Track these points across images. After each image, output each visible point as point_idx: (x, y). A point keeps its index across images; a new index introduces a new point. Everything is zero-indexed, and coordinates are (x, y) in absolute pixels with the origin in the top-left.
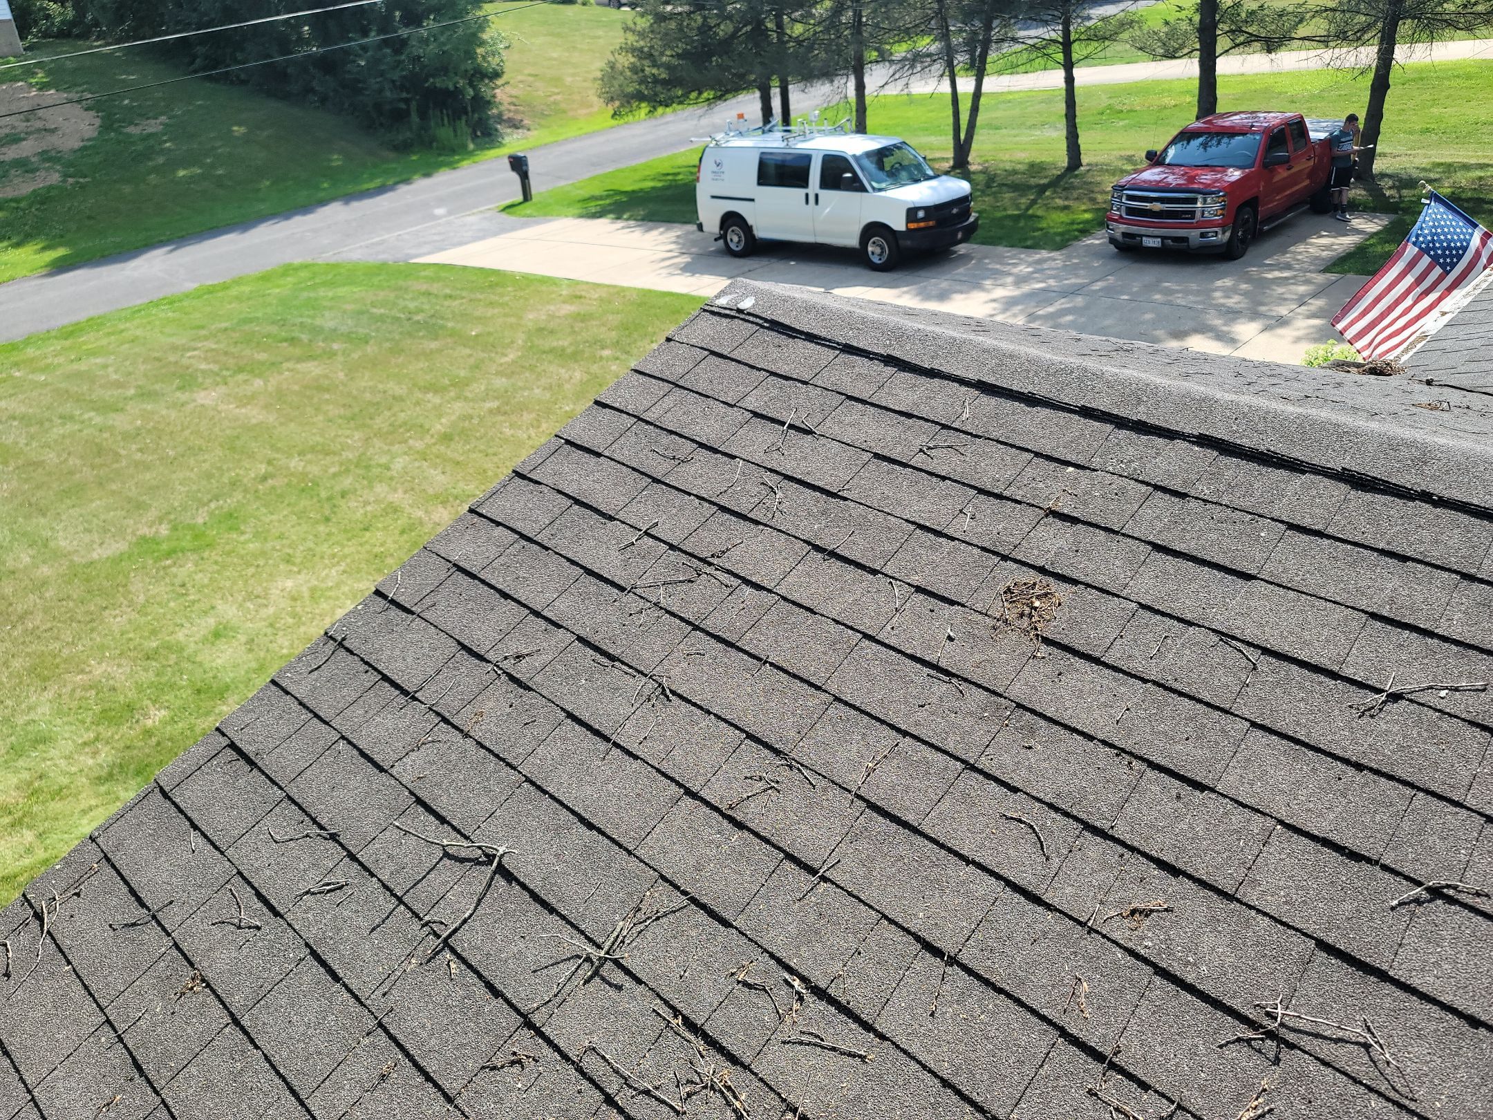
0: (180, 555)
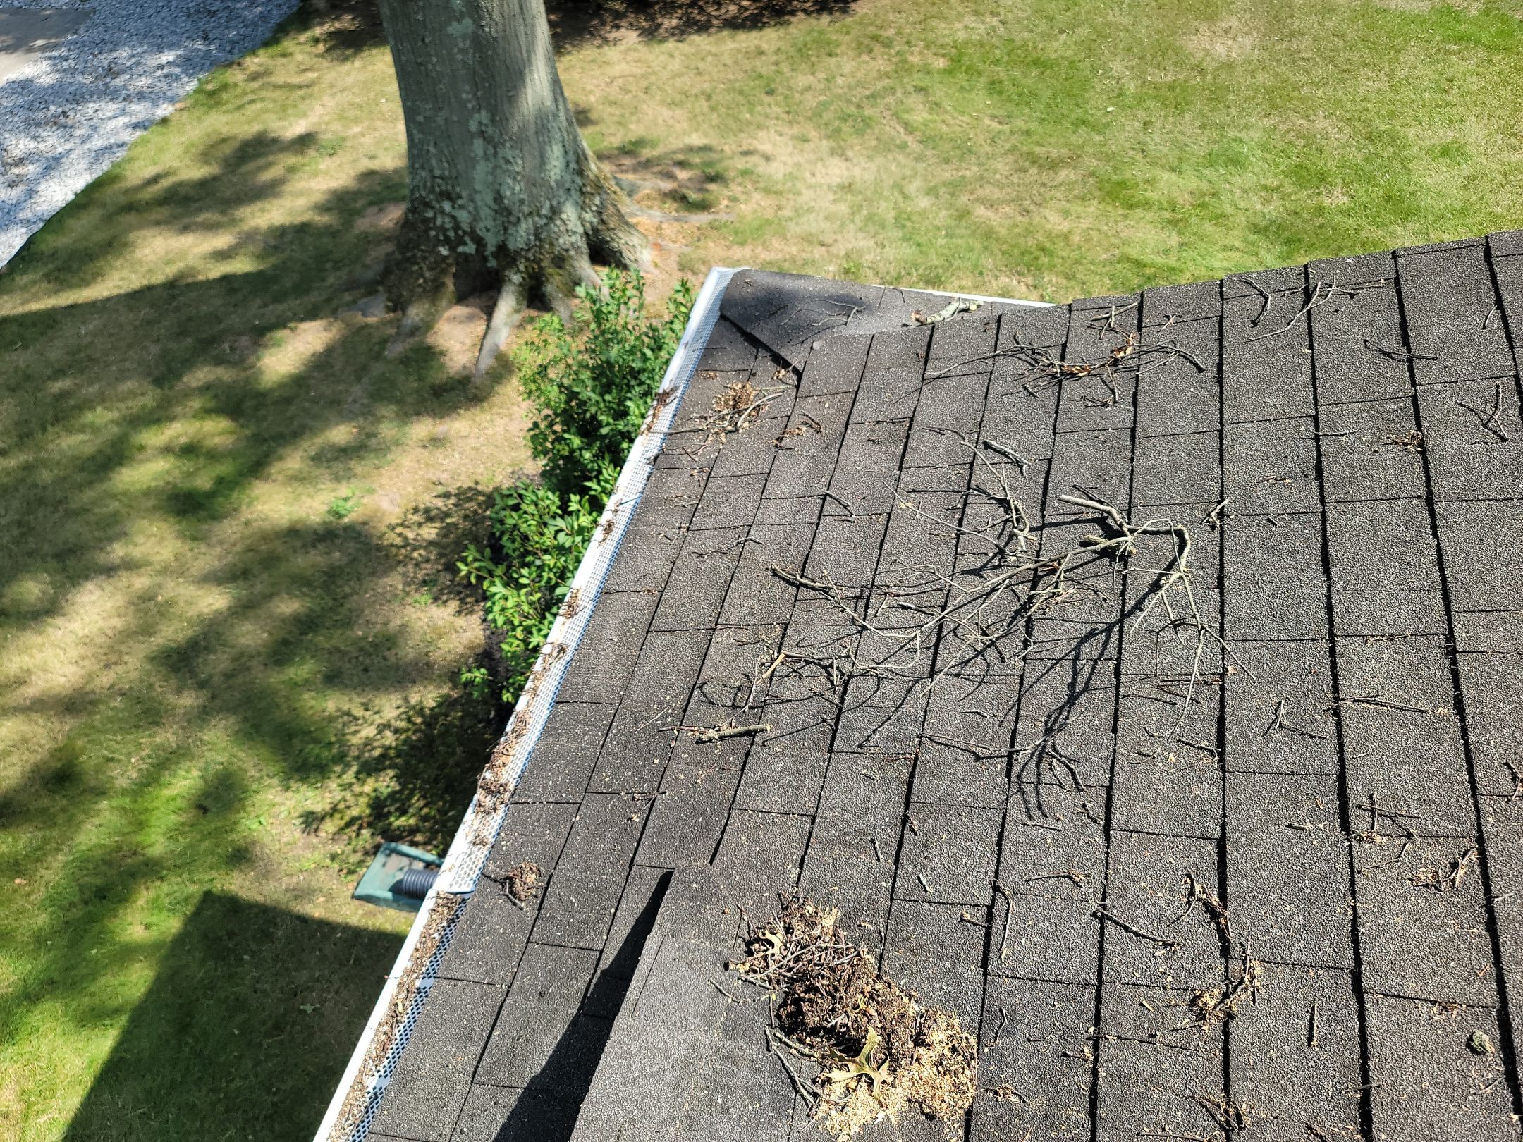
0: (1472, 45)
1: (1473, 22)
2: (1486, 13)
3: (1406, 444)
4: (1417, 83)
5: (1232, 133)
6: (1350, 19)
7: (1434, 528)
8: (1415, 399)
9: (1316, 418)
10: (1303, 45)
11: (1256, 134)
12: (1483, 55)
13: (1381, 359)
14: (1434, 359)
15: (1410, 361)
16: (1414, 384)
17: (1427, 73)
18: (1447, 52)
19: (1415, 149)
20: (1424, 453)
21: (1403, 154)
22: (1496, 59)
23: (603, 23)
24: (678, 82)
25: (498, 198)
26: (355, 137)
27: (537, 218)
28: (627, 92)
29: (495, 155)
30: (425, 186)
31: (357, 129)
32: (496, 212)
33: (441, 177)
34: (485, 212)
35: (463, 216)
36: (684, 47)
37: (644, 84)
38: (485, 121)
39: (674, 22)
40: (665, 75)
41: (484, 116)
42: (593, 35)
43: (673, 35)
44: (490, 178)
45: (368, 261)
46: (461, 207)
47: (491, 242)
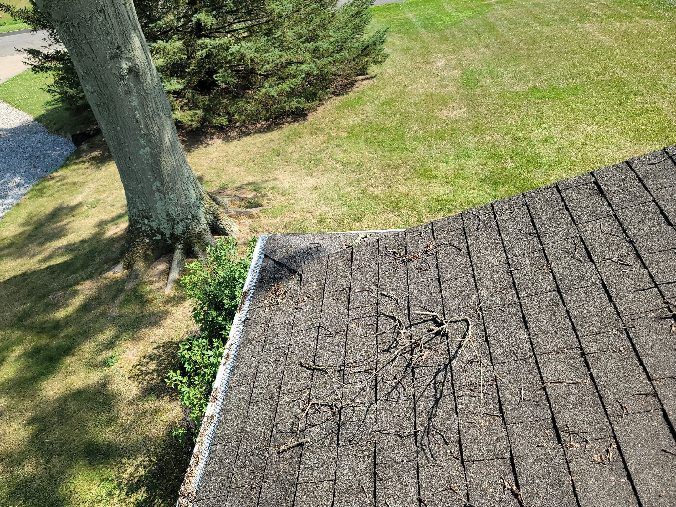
0: (547, 99)
1: (545, 91)
2: (550, 87)
3: (545, 269)
4: (530, 116)
5: (463, 145)
6: (498, 97)
7: (563, 302)
8: (544, 250)
9: (508, 263)
10: (483, 109)
11: (473, 145)
12: (552, 102)
13: (527, 237)
14: (547, 233)
15: (538, 235)
16: (542, 245)
17: (532, 112)
18: (538, 103)
19: (535, 141)
20: (552, 272)
21: (530, 144)
22: (557, 103)
23: (206, 138)
24: (240, 157)
25: (168, 215)
26: (104, 198)
27: (186, 221)
28: (219, 163)
29: (165, 198)
30: (136, 215)
31: (105, 195)
32: (168, 220)
33: (142, 210)
34: (163, 221)
35: (154, 224)
36: (241, 143)
37: (226, 159)
38: (159, 185)
39: (235, 134)
40: (234, 154)
41: (158, 183)
42: (202, 144)
43: (235, 138)
44: (164, 207)
45: (114, 249)
46: (152, 221)
47: (167, 233)
